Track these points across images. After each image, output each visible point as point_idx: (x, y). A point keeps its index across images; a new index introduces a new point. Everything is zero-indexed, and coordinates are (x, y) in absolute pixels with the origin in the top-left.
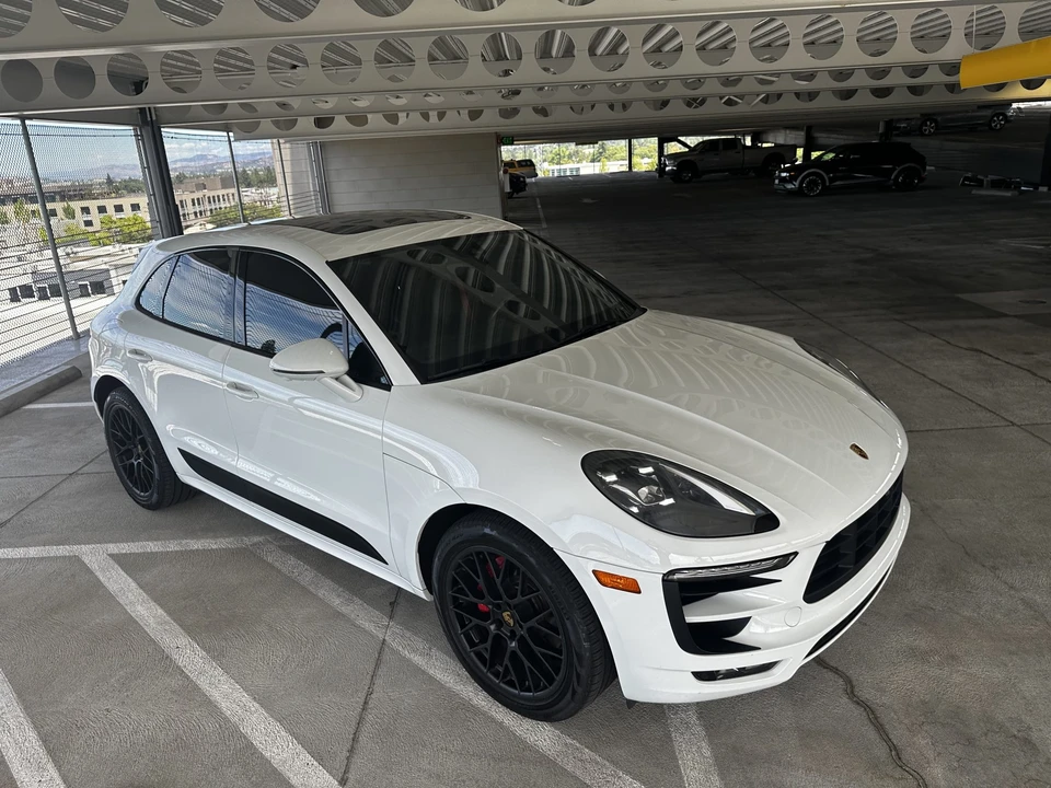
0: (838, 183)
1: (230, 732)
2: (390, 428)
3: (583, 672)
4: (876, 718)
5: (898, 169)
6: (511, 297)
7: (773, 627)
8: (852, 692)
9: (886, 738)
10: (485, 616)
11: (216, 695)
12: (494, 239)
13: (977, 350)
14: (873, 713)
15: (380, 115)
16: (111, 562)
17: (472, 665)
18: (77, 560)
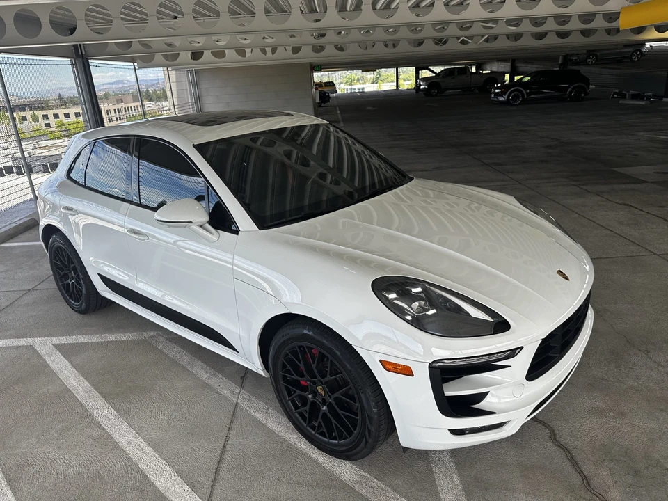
0: (533, 96)
1: (132, 467)
2: (238, 260)
3: (373, 429)
4: (572, 456)
5: (571, 87)
6: (321, 170)
7: (504, 398)
8: (555, 439)
9: (580, 472)
10: (305, 389)
11: (122, 442)
12: (309, 130)
13: (628, 205)
14: (570, 453)
15: (233, 51)
16: (55, 350)
17: (296, 421)
18: (31, 348)
